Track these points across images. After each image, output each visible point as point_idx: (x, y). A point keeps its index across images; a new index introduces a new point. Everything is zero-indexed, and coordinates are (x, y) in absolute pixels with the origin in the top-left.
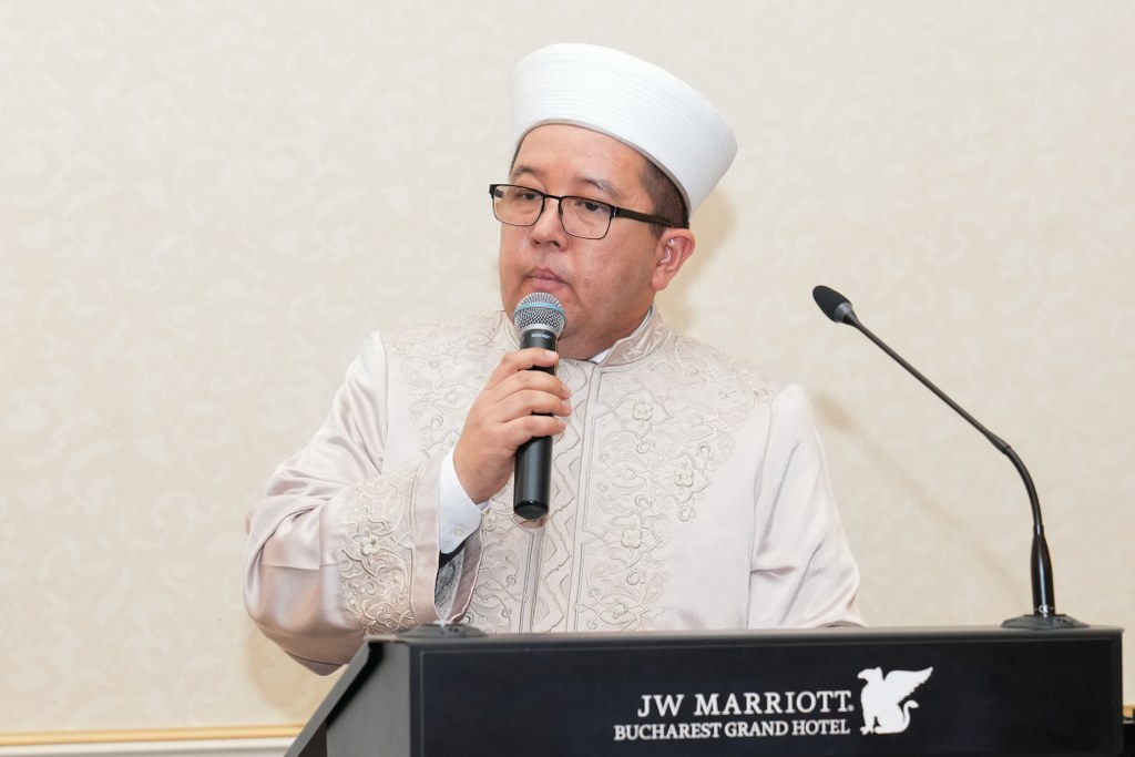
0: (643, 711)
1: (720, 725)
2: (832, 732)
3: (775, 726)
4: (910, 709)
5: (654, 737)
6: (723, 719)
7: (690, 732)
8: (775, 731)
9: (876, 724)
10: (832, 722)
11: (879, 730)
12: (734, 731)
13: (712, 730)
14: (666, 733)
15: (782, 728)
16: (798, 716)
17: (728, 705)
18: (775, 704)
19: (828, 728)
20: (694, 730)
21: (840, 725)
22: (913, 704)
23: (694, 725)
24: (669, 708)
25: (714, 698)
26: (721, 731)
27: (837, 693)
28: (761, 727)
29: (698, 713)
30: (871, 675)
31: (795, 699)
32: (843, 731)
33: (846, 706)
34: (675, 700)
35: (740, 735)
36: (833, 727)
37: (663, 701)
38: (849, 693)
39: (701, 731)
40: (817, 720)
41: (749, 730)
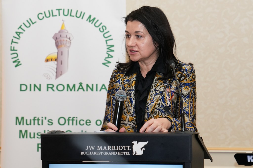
0: (87, 149)
1: (102, 152)
2: (126, 154)
3: (114, 153)
4: (143, 150)
5: (89, 154)
6: (103, 151)
7: (96, 153)
8: (114, 154)
9: (136, 153)
10: (126, 152)
11: (136, 154)
12: (106, 154)
13: (101, 153)
14: (91, 154)
15: (116, 153)
16: (119, 151)
17: (104, 148)
18: (114, 148)
19: (125, 153)
20: (97, 153)
21: (128, 153)
22: (144, 149)
23: (97, 152)
24: (92, 148)
25: (101, 147)
26: (103, 153)
27: (127, 146)
28: (111, 153)
29: (98, 150)
30: (135, 143)
31: (118, 147)
32: (129, 154)
33: (129, 149)
34: (93, 147)
35: (107, 154)
36: (126, 153)
37: (91, 147)
38: (130, 146)
39: (98, 153)
40: (123, 152)
41: (108, 153)
